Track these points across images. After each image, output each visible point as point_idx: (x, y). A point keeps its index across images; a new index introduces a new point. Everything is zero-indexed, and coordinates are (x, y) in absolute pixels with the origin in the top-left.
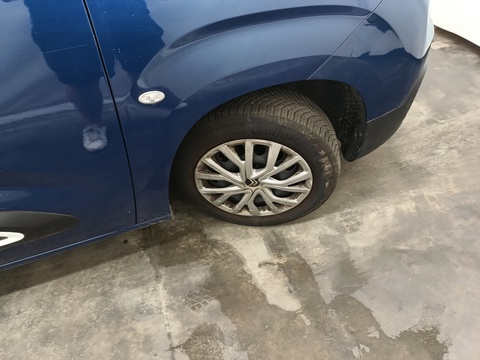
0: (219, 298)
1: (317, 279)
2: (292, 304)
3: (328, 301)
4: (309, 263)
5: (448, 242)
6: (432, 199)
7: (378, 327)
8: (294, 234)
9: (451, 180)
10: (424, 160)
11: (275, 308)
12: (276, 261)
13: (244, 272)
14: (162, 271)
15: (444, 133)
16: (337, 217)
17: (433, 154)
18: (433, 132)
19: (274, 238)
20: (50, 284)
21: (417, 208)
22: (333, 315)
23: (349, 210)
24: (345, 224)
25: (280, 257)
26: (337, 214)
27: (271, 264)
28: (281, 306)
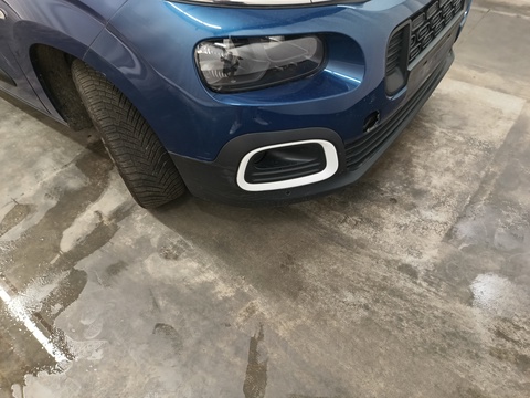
0: (59, 203)
1: (97, 252)
2: (66, 245)
3: (76, 267)
4: (111, 240)
5: (189, 342)
6: (251, 311)
7: (61, 310)
8: (140, 217)
9: (299, 321)
10: (318, 284)
11: (60, 237)
12: (104, 219)
13: (86, 206)
14: (72, 166)
15: (394, 292)
16: (176, 239)
17: (336, 290)
18: (385, 278)
19: (128, 207)
20: (46, 127)
21: (226, 299)
22: (64, 275)
23: (190, 244)
24: (170, 248)
25: (110, 220)
26: (180, 237)
27: (101, 217)
28: (63, 240)
